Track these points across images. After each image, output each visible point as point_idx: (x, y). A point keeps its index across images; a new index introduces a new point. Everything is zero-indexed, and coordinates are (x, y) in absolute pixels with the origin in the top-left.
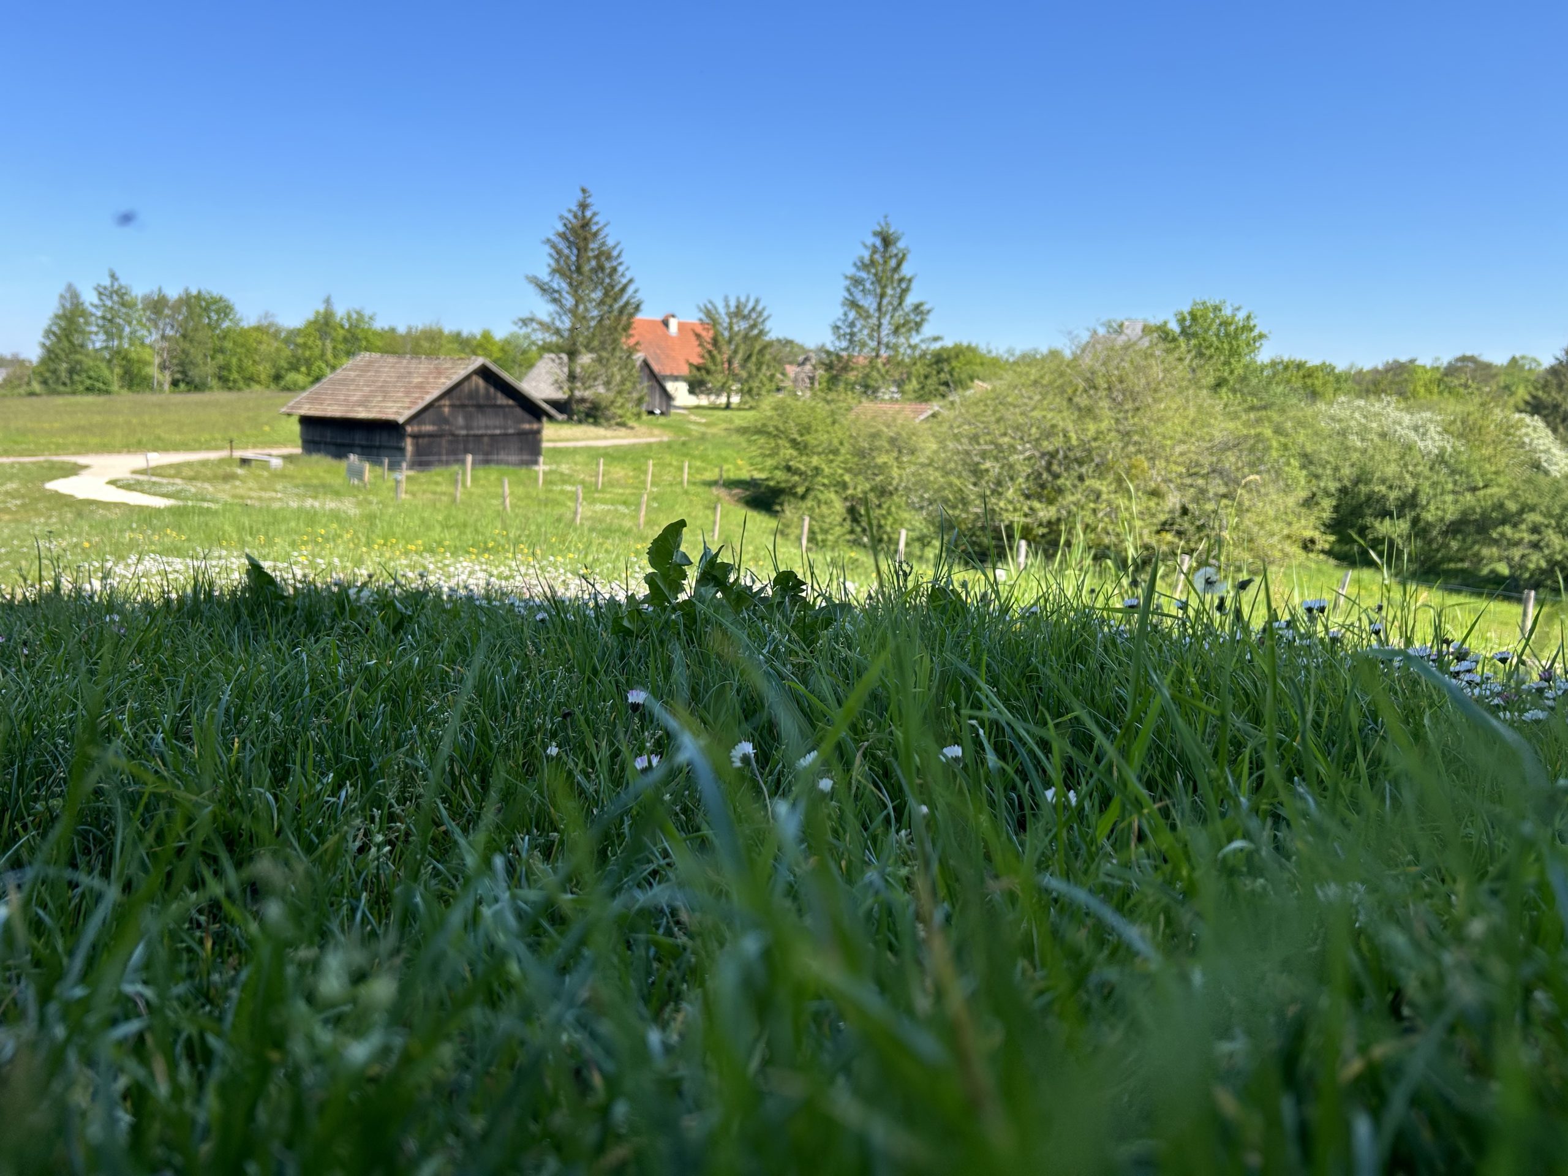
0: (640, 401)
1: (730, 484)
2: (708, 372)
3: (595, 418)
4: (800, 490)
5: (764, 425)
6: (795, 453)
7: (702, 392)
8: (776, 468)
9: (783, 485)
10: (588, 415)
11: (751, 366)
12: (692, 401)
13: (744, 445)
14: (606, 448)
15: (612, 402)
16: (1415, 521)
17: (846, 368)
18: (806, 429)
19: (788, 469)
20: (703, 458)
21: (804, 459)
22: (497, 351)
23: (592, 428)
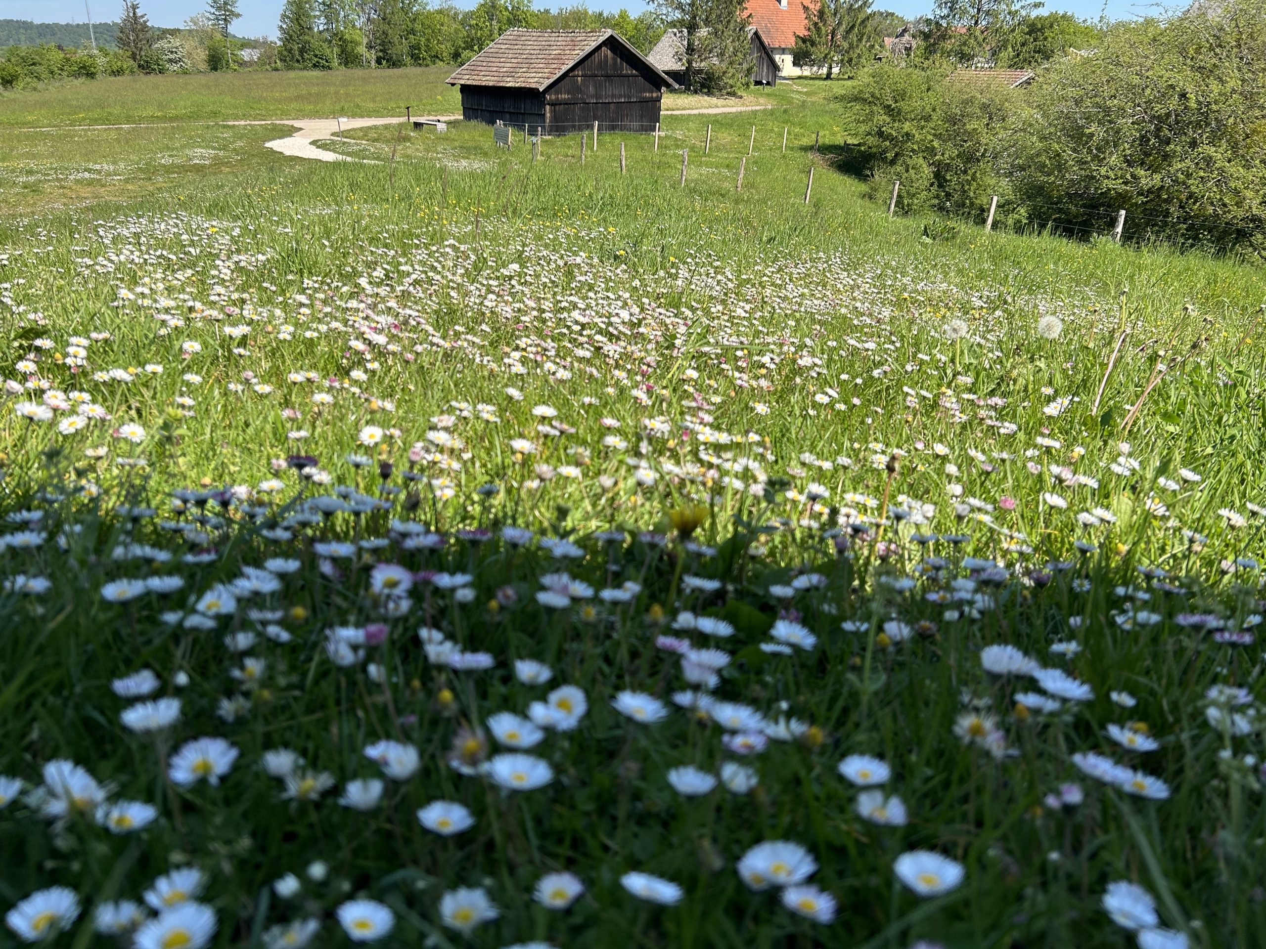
0: (749, 71)
1: (824, 149)
2: (813, 44)
3: (709, 88)
4: (890, 155)
5: (861, 91)
6: (888, 119)
7: (806, 64)
8: (869, 134)
9: (874, 150)
10: (703, 86)
11: (853, 37)
12: (796, 72)
13: (841, 111)
14: (716, 115)
15: (724, 73)
17: (944, 37)
18: (900, 95)
19: (880, 134)
20: (802, 125)
21: (896, 125)
22: (630, 27)
23: (706, 97)
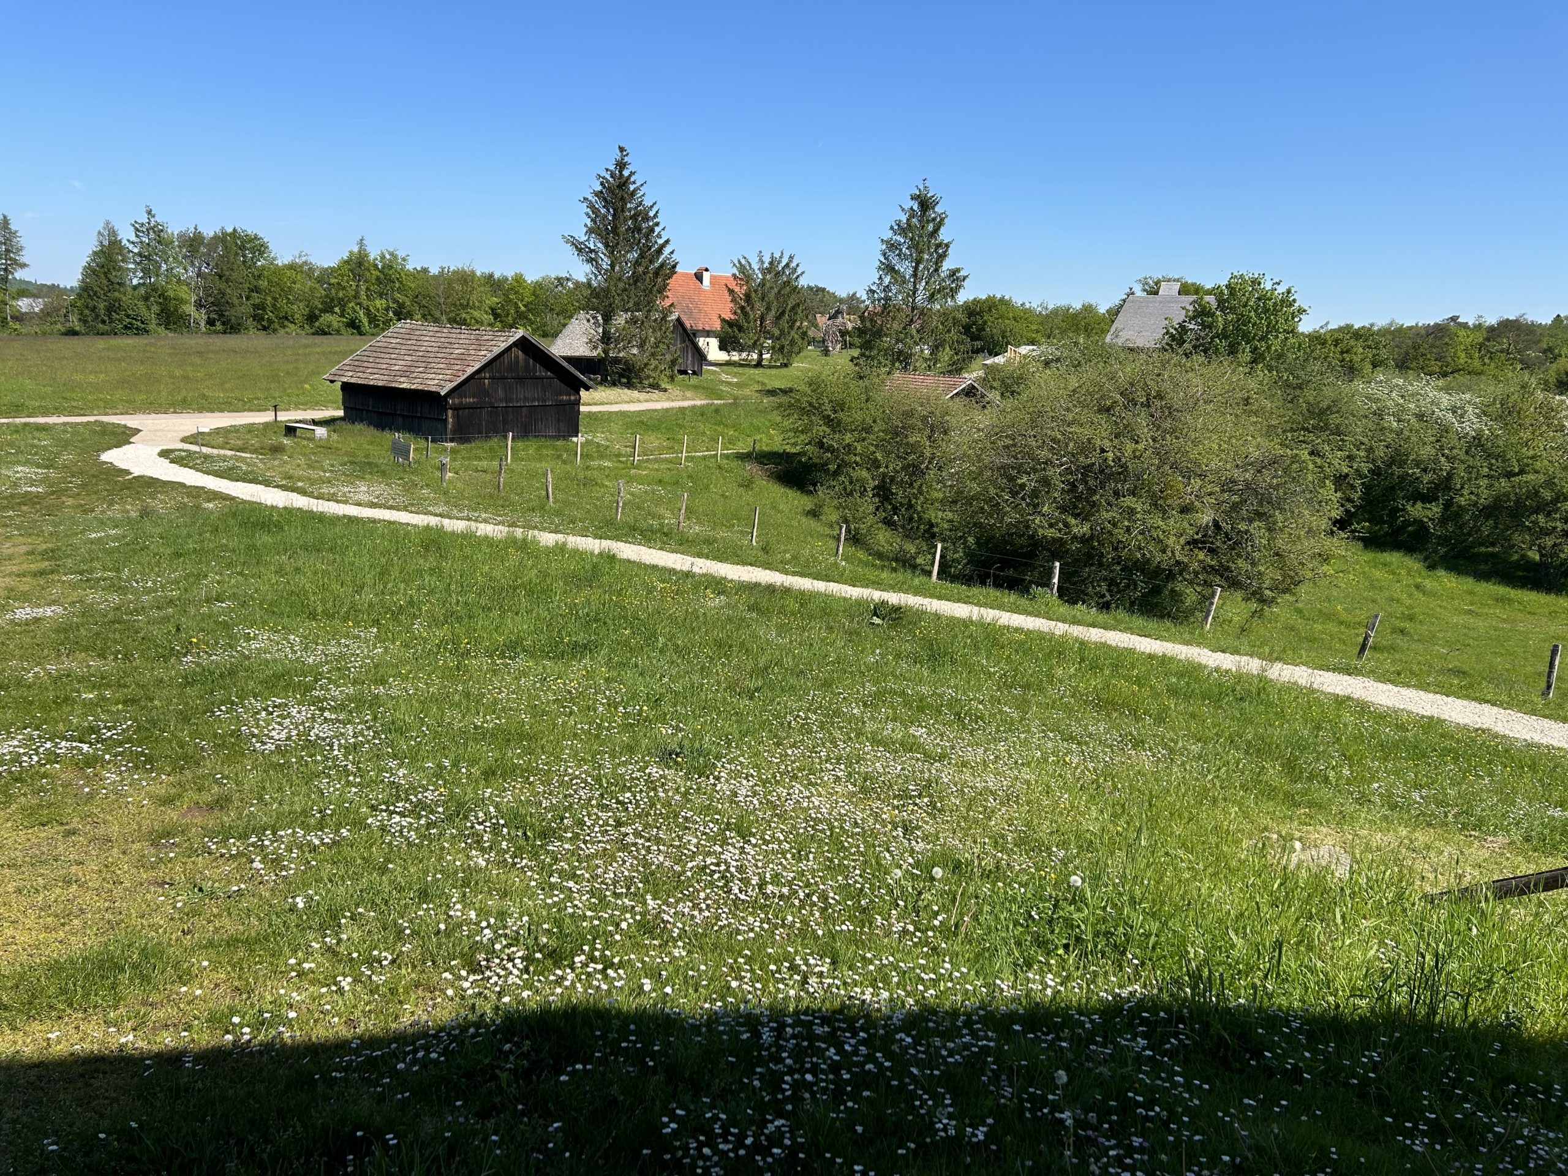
0: (673, 362)
1: (762, 458)
2: (741, 329)
3: (629, 380)
4: (832, 467)
6: (828, 431)
7: (734, 350)
8: (810, 443)
9: (815, 460)
10: (622, 377)
11: (784, 323)
12: (723, 356)
15: (646, 365)
16: (1448, 505)
17: (879, 334)
18: (839, 406)
19: (821, 445)
20: (736, 427)
21: (837, 436)
22: (527, 293)
23: (626, 390)
